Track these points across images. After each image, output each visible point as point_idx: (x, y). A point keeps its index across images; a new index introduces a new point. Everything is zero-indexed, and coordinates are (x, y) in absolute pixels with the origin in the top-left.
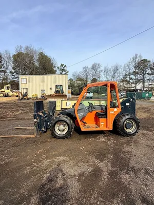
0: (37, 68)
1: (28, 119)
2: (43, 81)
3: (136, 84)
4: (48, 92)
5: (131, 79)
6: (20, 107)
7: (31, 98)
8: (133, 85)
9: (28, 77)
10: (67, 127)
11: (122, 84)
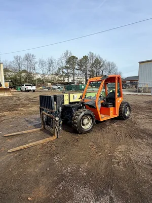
11: (57, 77)
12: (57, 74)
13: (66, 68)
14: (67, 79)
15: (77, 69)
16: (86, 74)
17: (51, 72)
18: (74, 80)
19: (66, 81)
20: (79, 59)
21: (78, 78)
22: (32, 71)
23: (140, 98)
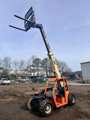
5: (31, 69)
12: (26, 70)
13: (33, 66)
14: (33, 73)
15: (40, 67)
16: (47, 70)
17: (21, 69)
18: (38, 74)
19: (33, 75)
20: (41, 60)
21: (41, 73)
22: (8, 68)
23: (84, 88)
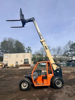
0: (14, 49)
1: (8, 80)
2: (17, 57)
3: (72, 57)
4: (20, 63)
5: (69, 54)
6: (3, 73)
7: (9, 67)
8: (71, 58)
9: (8, 54)
10: (27, 84)
11: (63, 57)
